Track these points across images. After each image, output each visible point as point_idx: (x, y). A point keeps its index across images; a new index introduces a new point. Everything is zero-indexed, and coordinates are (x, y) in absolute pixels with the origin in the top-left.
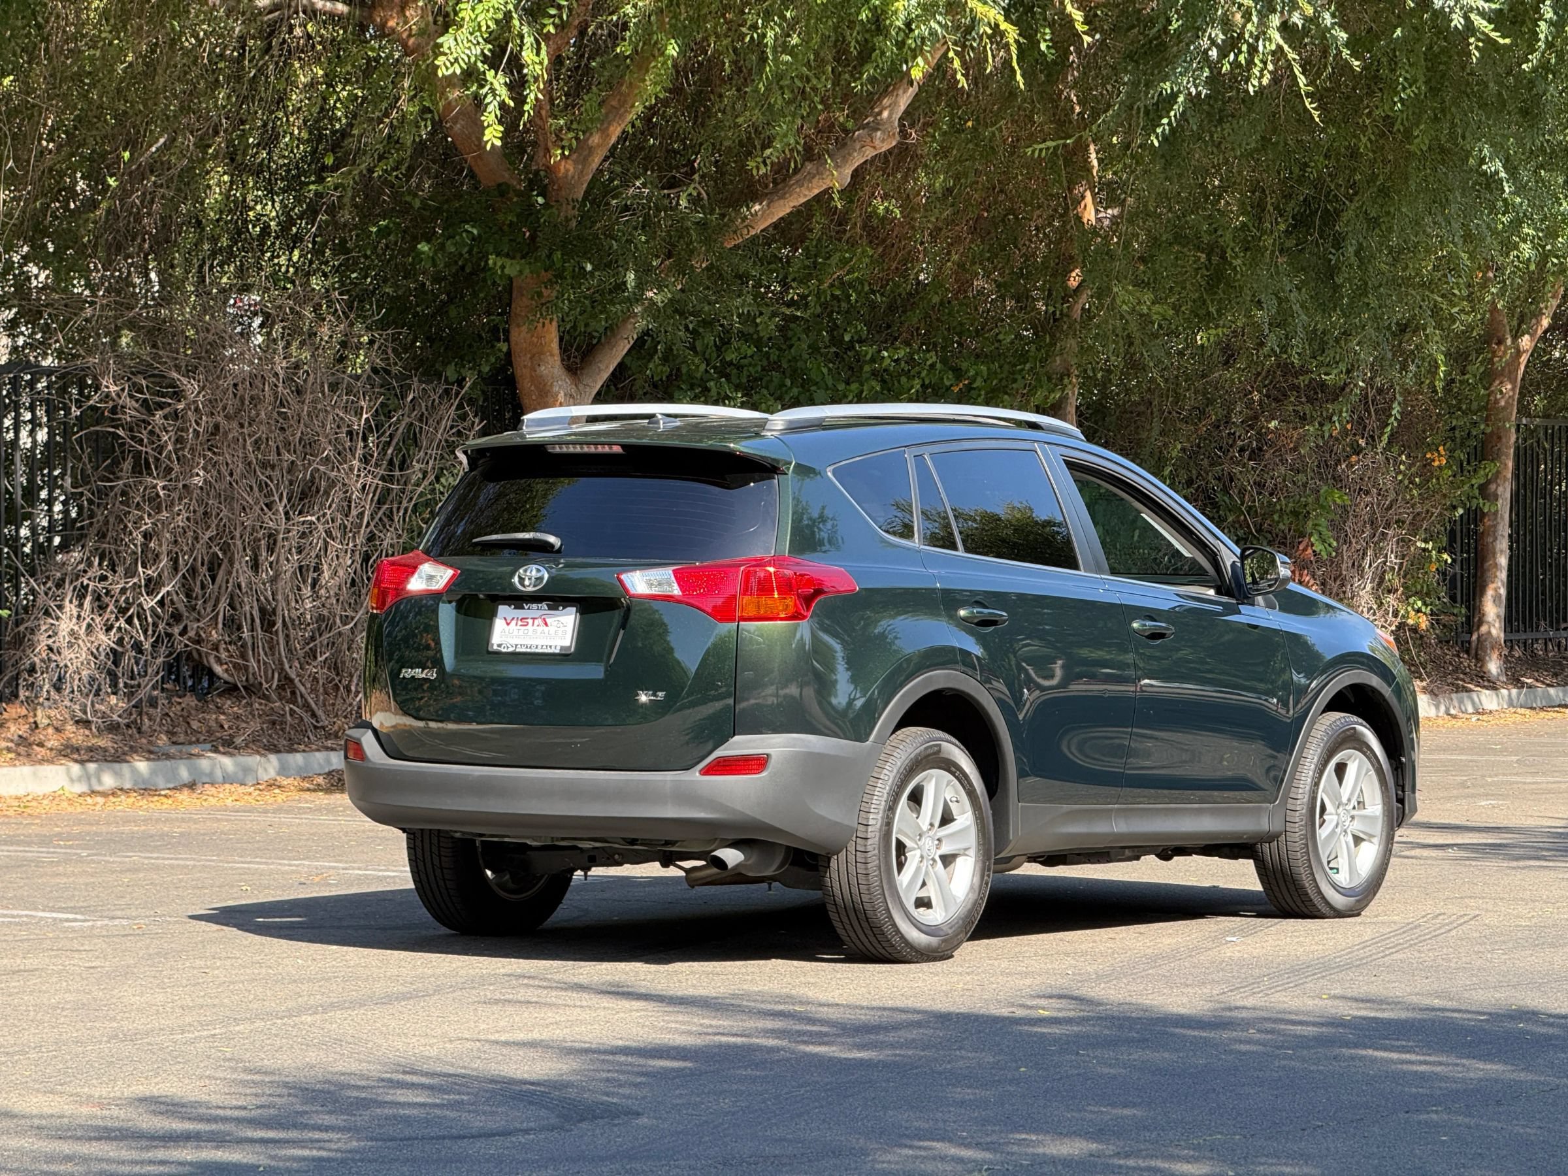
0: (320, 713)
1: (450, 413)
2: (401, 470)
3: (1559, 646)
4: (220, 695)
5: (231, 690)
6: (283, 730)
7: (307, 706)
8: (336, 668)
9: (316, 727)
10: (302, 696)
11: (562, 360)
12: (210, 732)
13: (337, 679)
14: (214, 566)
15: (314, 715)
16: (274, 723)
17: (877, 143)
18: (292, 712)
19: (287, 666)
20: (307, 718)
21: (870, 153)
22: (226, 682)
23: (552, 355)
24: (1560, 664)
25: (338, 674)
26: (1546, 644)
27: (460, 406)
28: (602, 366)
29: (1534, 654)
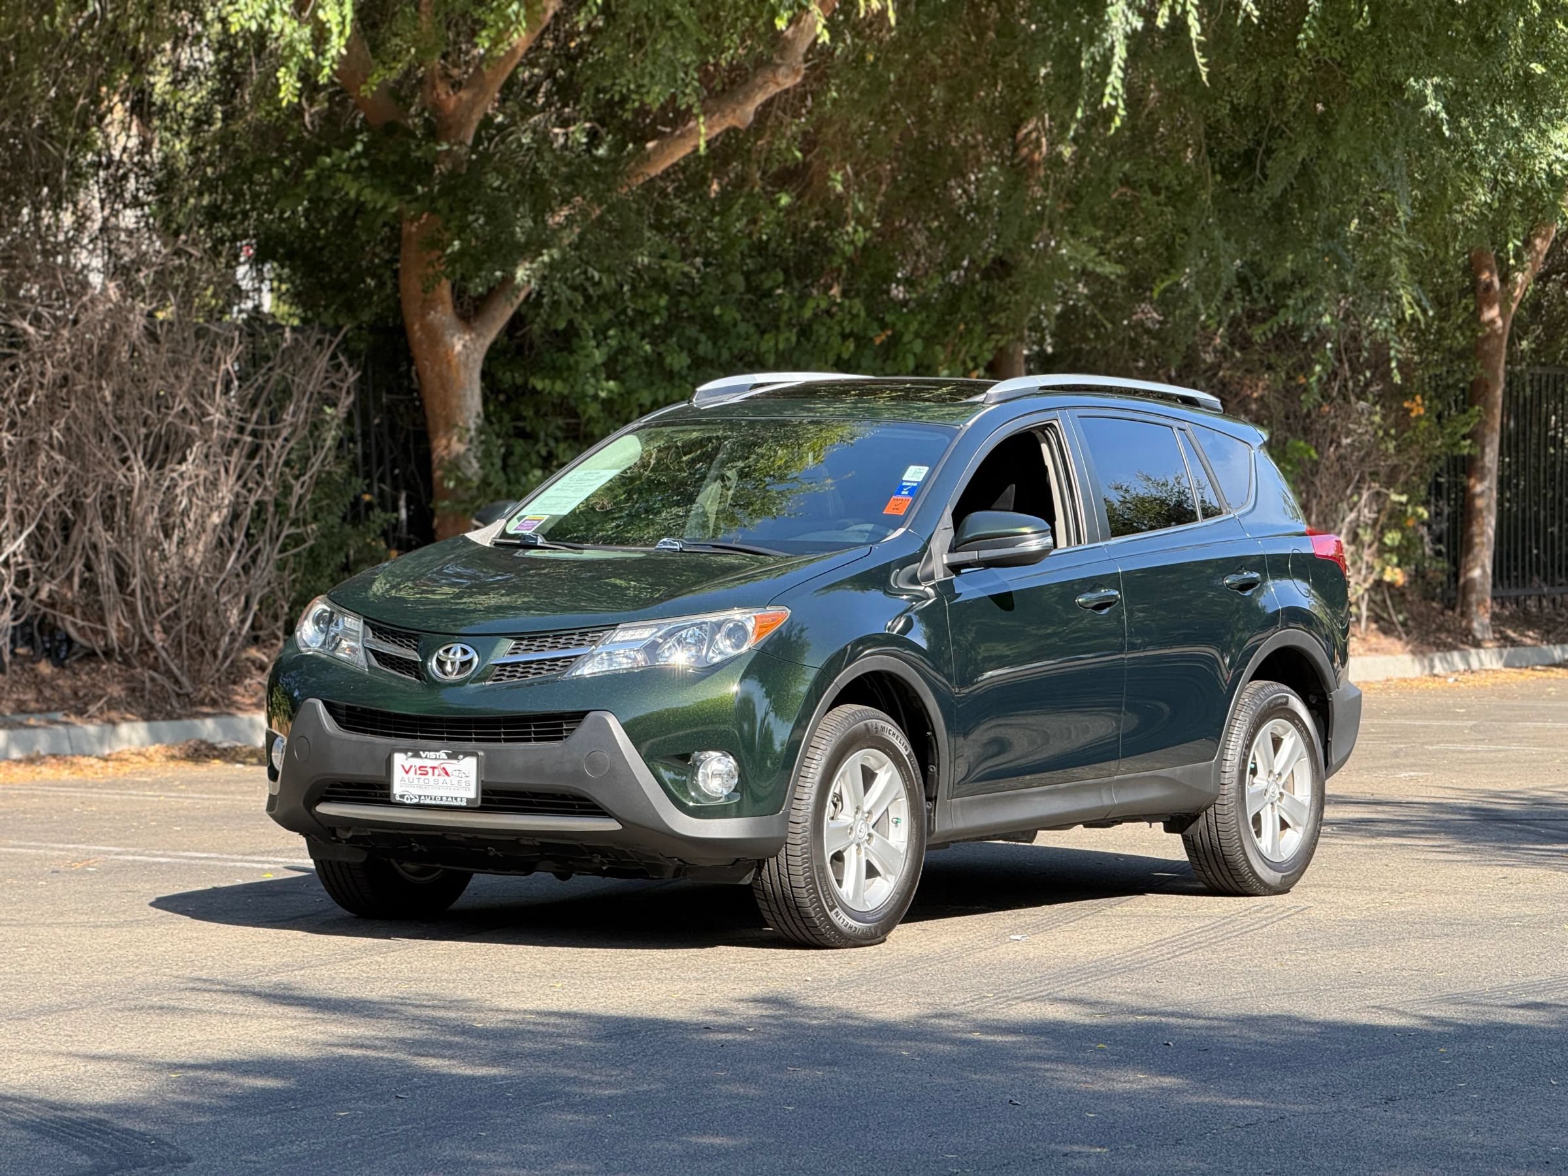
0: (184, 680)
1: (322, 362)
2: (272, 423)
3: (1554, 601)
4: (79, 660)
5: (91, 655)
6: (143, 697)
7: (169, 673)
8: (201, 632)
9: (178, 695)
10: (165, 663)
11: (455, 307)
12: (63, 699)
13: (202, 644)
14: (66, 527)
15: (177, 682)
16: (133, 690)
17: (780, 79)
18: (153, 679)
19: (146, 630)
20: (169, 685)
21: (773, 90)
22: (82, 647)
23: (443, 303)
24: (1554, 621)
25: (203, 638)
26: (1540, 601)
27: (334, 357)
28: (496, 314)
29: (1526, 612)
